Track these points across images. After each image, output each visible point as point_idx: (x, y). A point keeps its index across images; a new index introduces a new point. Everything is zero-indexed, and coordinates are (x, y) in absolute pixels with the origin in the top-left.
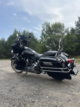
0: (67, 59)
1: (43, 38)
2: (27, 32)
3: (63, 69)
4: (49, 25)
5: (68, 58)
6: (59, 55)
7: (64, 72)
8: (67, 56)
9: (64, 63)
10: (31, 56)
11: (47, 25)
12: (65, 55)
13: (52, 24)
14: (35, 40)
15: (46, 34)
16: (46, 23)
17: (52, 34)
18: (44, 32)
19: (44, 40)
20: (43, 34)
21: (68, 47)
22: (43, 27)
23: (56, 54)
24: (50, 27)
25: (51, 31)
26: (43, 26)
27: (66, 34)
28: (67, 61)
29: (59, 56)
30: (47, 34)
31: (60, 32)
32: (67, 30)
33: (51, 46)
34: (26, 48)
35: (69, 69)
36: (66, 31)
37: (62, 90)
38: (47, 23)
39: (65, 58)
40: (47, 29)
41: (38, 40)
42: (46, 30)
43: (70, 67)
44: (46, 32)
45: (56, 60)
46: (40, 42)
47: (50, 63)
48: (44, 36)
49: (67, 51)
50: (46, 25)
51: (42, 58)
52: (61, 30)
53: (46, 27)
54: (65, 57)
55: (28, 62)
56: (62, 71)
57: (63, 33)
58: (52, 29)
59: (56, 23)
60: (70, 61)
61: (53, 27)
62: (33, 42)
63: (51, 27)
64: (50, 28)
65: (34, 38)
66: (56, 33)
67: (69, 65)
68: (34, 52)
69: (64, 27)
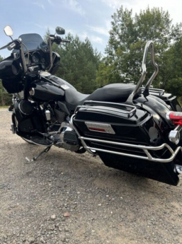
0: (168, 113)
1: (114, 52)
2: (74, 38)
3: (150, 151)
4: (129, 16)
5: (174, 109)
6: (142, 97)
7: (153, 159)
8: (168, 103)
9: (157, 126)
10: (57, 101)
11: (123, 19)
12: (164, 99)
13: (138, 15)
14: (94, 59)
15: (122, 44)
16: (121, 11)
17: (137, 40)
18: (117, 38)
19: (116, 58)
20: (112, 42)
21: (175, 77)
22: (113, 23)
23: (132, 96)
24: (131, 21)
25: (135, 34)
26: (113, 20)
27: (173, 42)
28: (168, 117)
29: (140, 101)
30: (124, 41)
31: (158, 36)
32: (176, 30)
33: (133, 75)
34: (44, 74)
35: (171, 150)
36: (173, 35)
37: (142, 223)
38: (124, 10)
39: (162, 108)
40: (122, 29)
41: (101, 59)
42: (120, 31)
43: (177, 142)
44: (120, 37)
45: (126, 116)
46: (107, 64)
47: (107, 127)
48: (116, 48)
49: (172, 87)
50: (121, 18)
51: (82, 108)
52: (161, 30)
53: (120, 23)
54: (162, 103)
55: (48, 118)
56: (146, 155)
57: (166, 38)
58: (137, 28)
59: (148, 12)
60: (177, 120)
61: (139, 23)
62: (90, 63)
63: (134, 22)
64: (130, 26)
65: (92, 55)
66: (147, 38)
67: (173, 134)
68: (67, 86)
69: (168, 22)
